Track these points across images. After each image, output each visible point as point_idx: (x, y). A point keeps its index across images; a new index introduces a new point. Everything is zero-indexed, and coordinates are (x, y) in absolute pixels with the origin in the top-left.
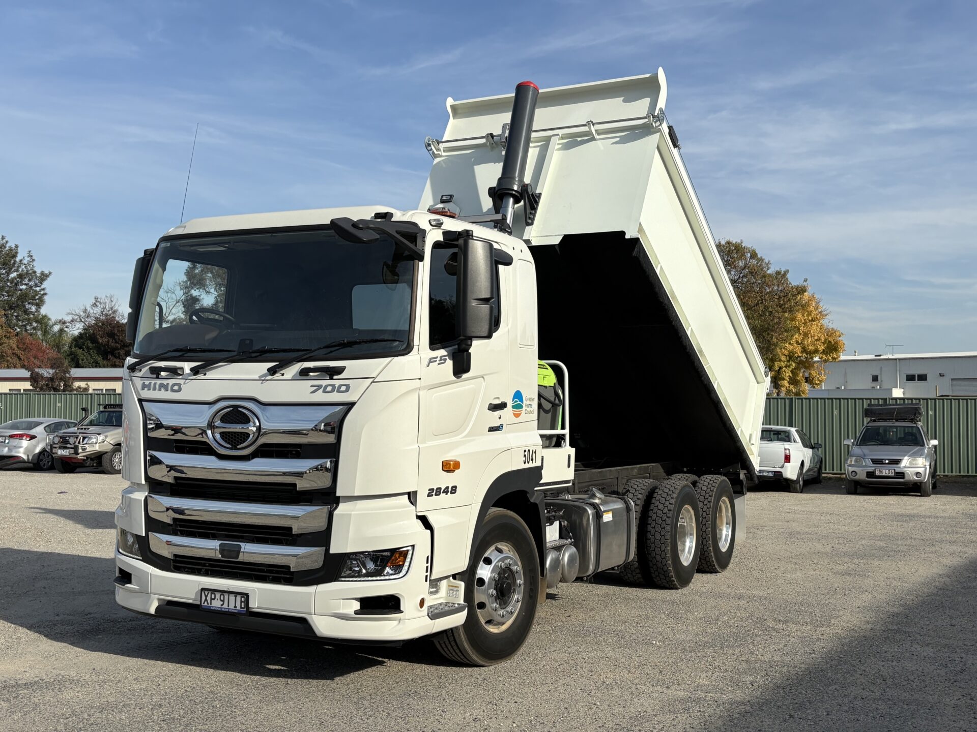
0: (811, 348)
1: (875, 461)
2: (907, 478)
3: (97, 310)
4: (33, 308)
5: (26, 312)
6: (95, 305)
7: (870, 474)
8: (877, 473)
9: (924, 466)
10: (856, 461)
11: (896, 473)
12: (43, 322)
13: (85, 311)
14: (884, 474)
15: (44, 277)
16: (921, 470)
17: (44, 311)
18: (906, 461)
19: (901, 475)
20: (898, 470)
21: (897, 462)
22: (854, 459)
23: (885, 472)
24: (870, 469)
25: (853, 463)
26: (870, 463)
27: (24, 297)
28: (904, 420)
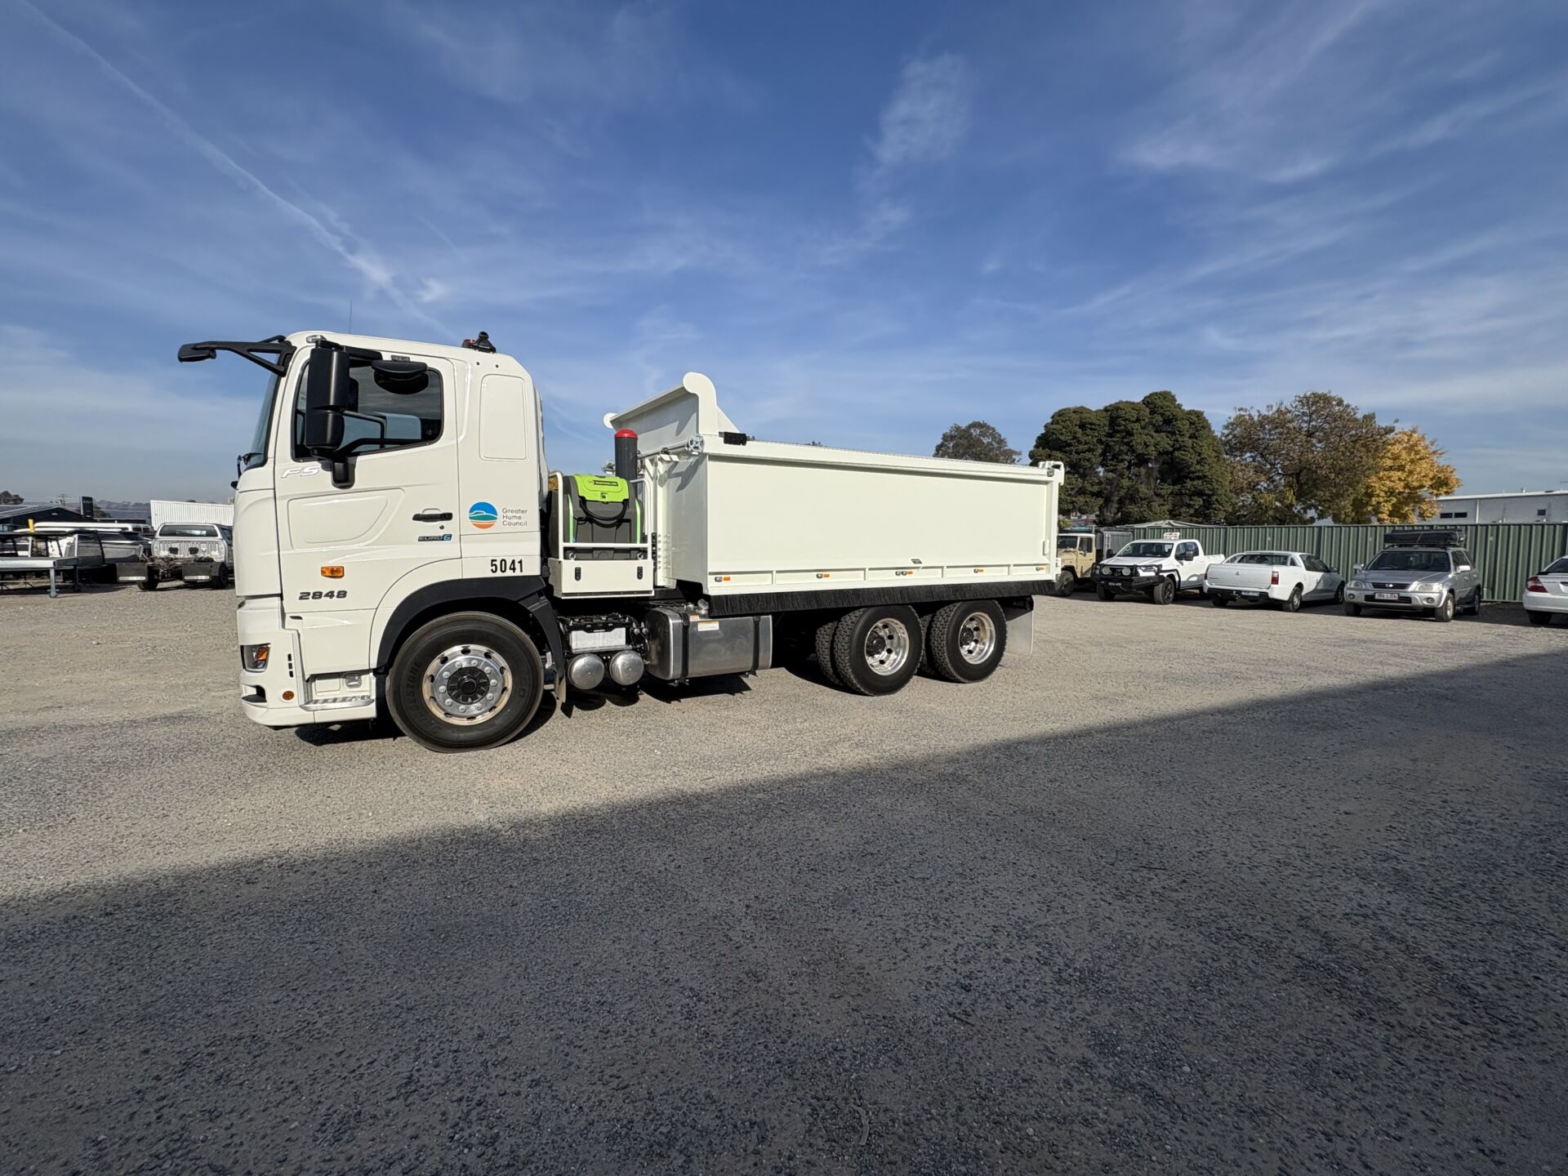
0: (1416, 484)
1: (1376, 585)
2: (1414, 603)
7: (1369, 598)
8: (1377, 597)
9: (1441, 593)
10: (1356, 585)
11: (1400, 598)
14: (1385, 598)
16: (1435, 596)
18: (1415, 586)
19: (1409, 600)
20: (1402, 594)
21: (1404, 586)
22: (1354, 582)
23: (1387, 596)
24: (1370, 593)
25: (1352, 586)
26: (1369, 586)
28: (1433, 546)
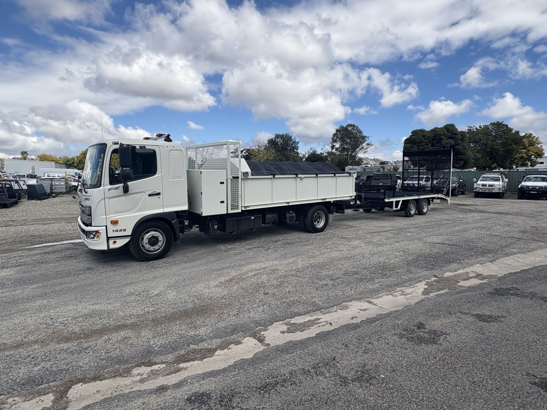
0: (530, 155)
3: (311, 151)
4: (296, 151)
5: (295, 152)
6: (310, 150)
12: (298, 153)
13: (308, 151)
15: (298, 143)
17: (298, 151)
27: (294, 148)
